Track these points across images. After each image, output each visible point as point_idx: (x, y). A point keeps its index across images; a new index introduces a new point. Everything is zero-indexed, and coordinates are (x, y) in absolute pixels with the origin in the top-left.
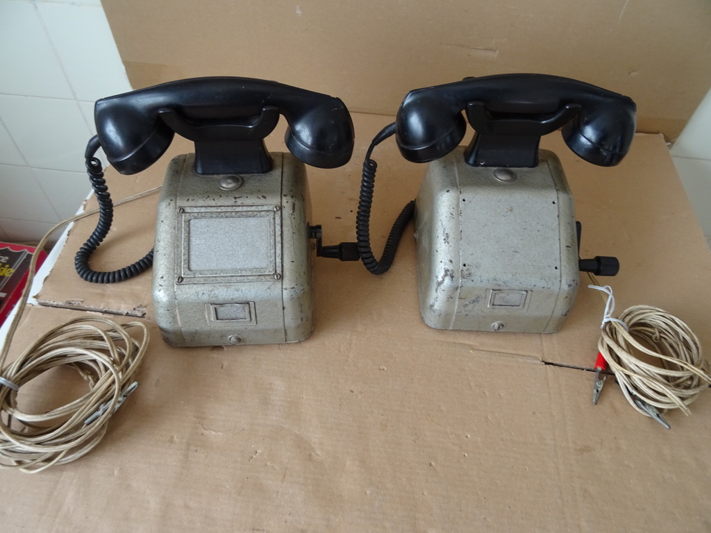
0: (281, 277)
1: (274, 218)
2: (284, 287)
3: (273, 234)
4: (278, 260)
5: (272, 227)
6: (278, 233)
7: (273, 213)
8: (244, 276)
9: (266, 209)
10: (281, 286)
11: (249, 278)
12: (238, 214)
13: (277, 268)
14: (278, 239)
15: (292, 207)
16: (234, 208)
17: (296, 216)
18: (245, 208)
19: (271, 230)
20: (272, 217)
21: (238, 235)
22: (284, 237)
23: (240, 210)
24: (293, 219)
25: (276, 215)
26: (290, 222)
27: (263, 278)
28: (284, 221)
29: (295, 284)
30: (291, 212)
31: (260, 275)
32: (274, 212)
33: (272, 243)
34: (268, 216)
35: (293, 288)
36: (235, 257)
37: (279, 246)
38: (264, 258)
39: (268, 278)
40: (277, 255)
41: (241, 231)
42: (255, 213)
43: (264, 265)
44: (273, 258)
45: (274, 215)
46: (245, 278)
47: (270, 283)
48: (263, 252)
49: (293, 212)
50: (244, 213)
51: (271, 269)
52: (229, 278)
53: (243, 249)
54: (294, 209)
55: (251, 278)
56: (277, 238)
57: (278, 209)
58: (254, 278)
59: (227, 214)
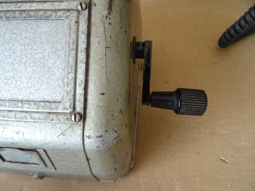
0: (83, 117)
1: (77, 22)
2: (86, 133)
3: (74, 47)
4: (80, 91)
5: (74, 36)
6: (82, 46)
7: (75, 14)
8: (27, 112)
9: (65, 7)
10: (80, 132)
11: (33, 115)
12: (24, 15)
13: (77, 104)
14: (82, 56)
15: (107, 6)
16: (19, 4)
17: (112, 21)
18: (35, 4)
19: (71, 40)
20: (74, 19)
21: (23, 47)
22: (92, 54)
23: (28, 8)
24: (107, 25)
25: (81, 17)
26: (102, 29)
27: (54, 117)
28: (93, 29)
29: (104, 130)
30: (106, 12)
31: (50, 113)
32: (78, 11)
33: (72, 61)
34: (67, 17)
35: (101, 136)
36: (16, 81)
37: (82, 67)
38: (59, 86)
39: (62, 117)
40: (78, 81)
41: (27, 41)
42: (49, 13)
43: (58, 97)
44: (72, 86)
45: (78, 18)
46: (28, 115)
47: (65, 127)
48: (57, 75)
49: (109, 13)
50: (32, 14)
51: (67, 105)
52: (6, 114)
53: (28, 69)
54: (110, 8)
55: (37, 115)
56: (79, 55)
57: (84, 6)
58: (42, 116)
59: (8, 14)
